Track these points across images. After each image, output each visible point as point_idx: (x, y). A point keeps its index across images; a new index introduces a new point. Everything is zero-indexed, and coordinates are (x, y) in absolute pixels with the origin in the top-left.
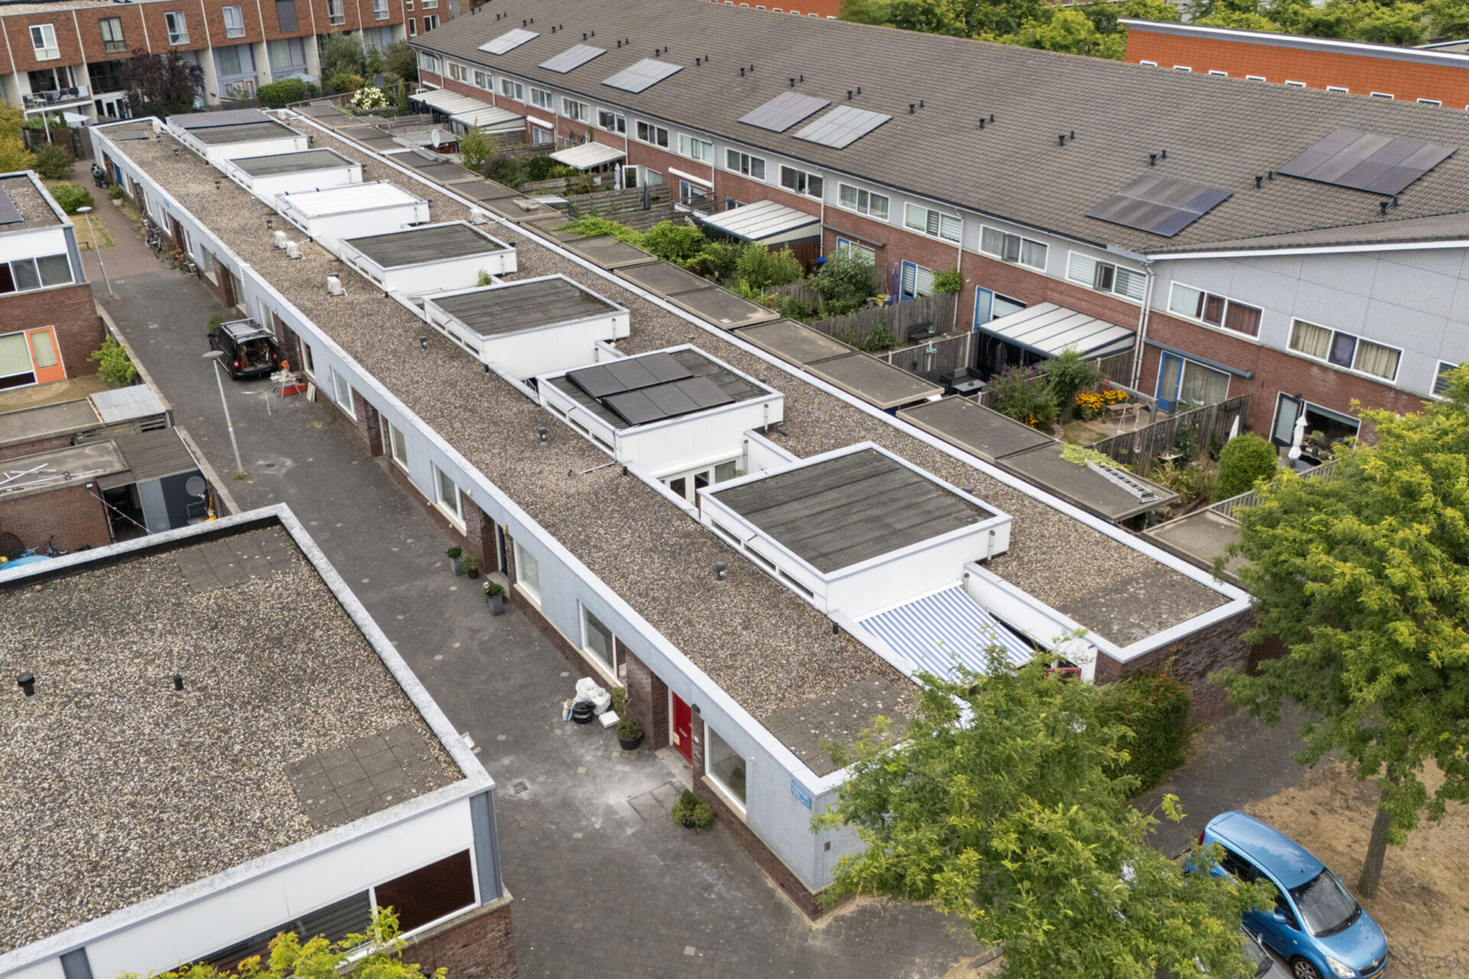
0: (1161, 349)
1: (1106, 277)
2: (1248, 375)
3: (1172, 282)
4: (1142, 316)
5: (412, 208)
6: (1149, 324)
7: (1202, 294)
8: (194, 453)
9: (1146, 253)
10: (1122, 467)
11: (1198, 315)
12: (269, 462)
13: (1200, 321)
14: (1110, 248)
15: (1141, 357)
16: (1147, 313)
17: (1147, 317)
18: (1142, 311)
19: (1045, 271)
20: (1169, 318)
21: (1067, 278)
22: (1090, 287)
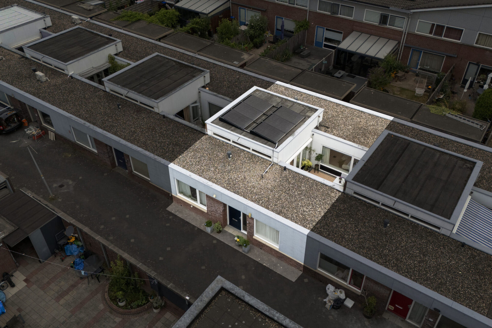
0: (411, 48)
1: (384, 19)
2: (456, 56)
3: (419, 20)
4: (403, 35)
5: (42, 20)
6: (406, 37)
7: (433, 25)
8: (46, 205)
9: (409, 9)
10: (459, 113)
11: (431, 33)
12: (59, 184)
13: (431, 36)
14: (391, 8)
15: (402, 51)
16: (406, 33)
17: (406, 35)
18: (404, 33)
19: (352, 18)
20: (416, 35)
21: (364, 21)
22: (377, 24)
